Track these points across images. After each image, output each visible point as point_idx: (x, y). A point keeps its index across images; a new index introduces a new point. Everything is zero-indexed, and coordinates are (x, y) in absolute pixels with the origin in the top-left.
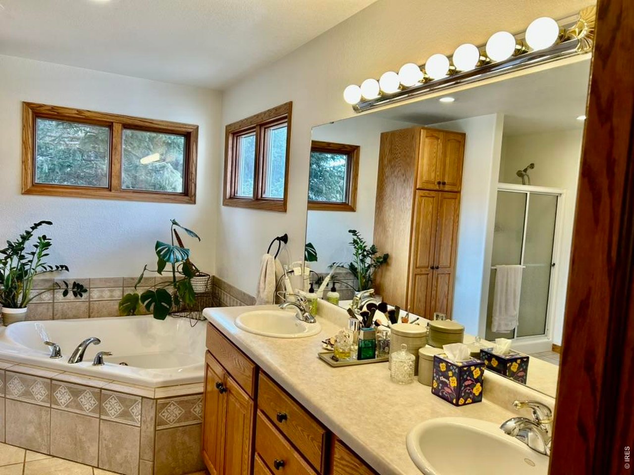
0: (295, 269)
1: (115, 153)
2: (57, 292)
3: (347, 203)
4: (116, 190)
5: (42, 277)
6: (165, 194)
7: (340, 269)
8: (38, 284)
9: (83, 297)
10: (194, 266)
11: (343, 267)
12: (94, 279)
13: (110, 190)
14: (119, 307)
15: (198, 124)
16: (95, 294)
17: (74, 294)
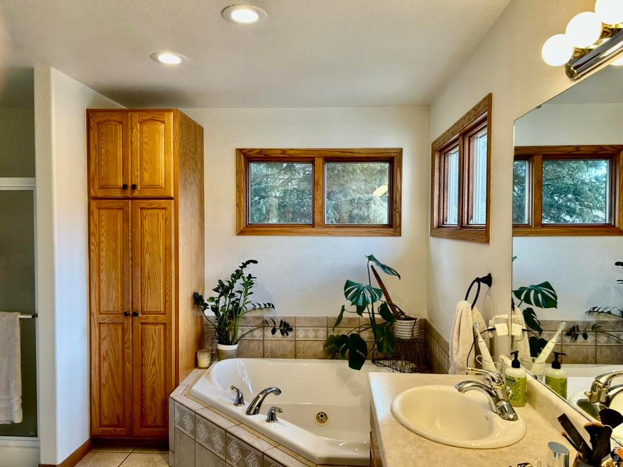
0: (497, 326)
1: (318, 189)
2: (267, 330)
3: (613, 224)
4: (318, 226)
5: (254, 314)
6: (368, 227)
7: (605, 316)
8: (250, 321)
9: (289, 336)
10: (398, 308)
11: (609, 313)
12: (299, 318)
13: (314, 227)
14: (324, 348)
15: (402, 147)
16: (301, 334)
17: (281, 332)
